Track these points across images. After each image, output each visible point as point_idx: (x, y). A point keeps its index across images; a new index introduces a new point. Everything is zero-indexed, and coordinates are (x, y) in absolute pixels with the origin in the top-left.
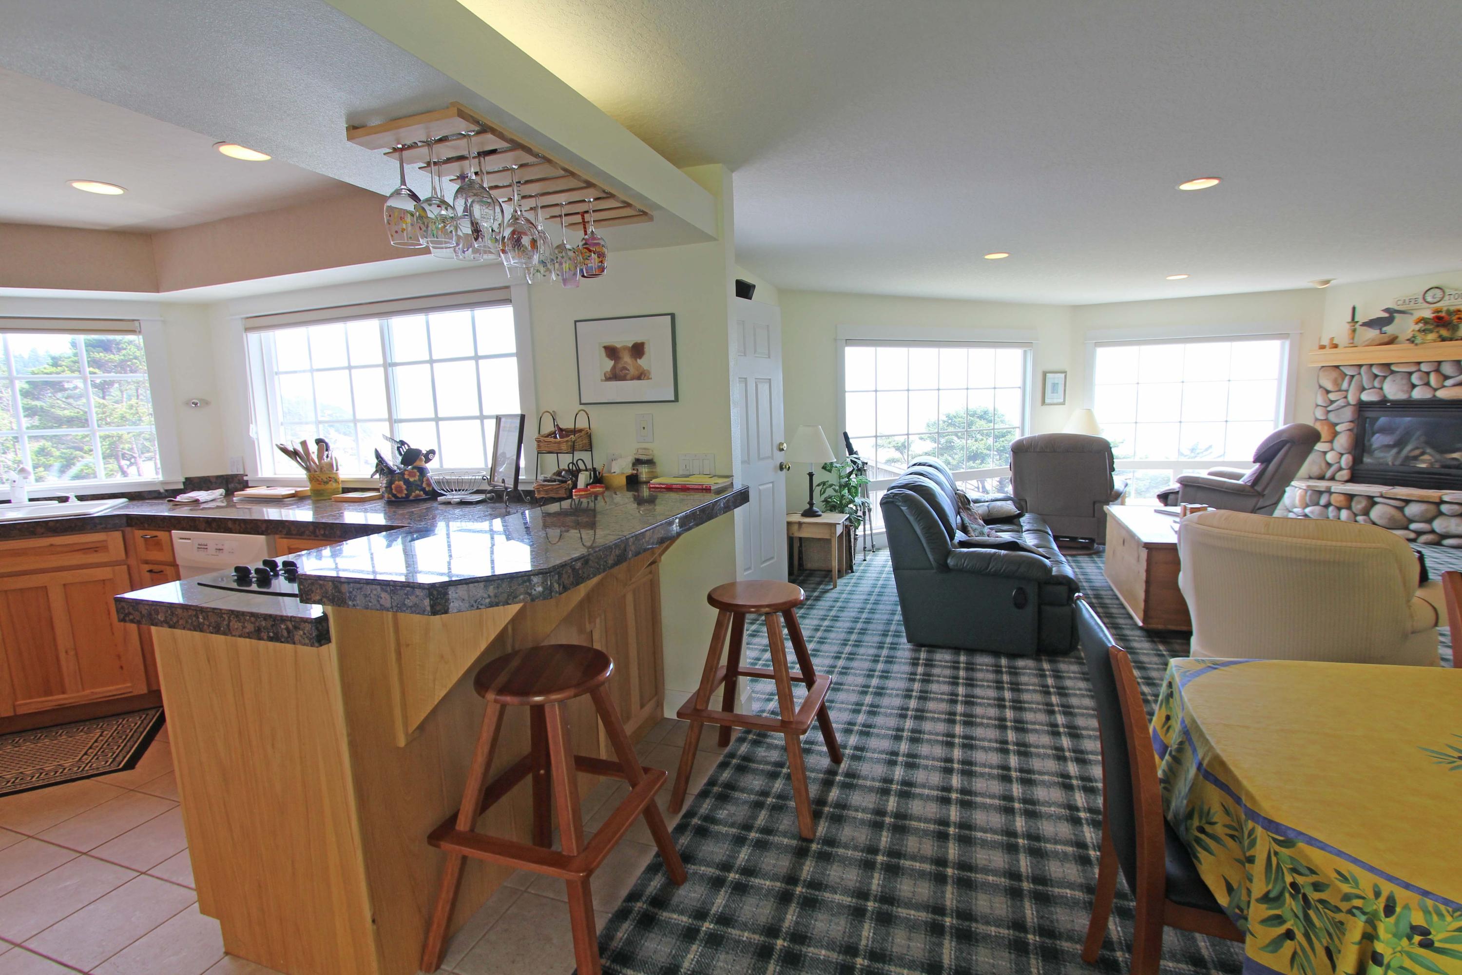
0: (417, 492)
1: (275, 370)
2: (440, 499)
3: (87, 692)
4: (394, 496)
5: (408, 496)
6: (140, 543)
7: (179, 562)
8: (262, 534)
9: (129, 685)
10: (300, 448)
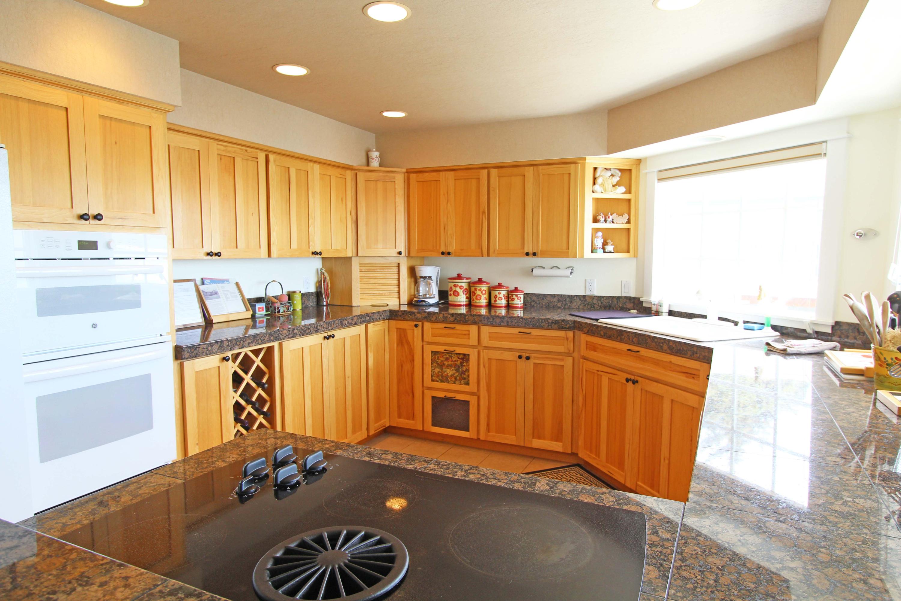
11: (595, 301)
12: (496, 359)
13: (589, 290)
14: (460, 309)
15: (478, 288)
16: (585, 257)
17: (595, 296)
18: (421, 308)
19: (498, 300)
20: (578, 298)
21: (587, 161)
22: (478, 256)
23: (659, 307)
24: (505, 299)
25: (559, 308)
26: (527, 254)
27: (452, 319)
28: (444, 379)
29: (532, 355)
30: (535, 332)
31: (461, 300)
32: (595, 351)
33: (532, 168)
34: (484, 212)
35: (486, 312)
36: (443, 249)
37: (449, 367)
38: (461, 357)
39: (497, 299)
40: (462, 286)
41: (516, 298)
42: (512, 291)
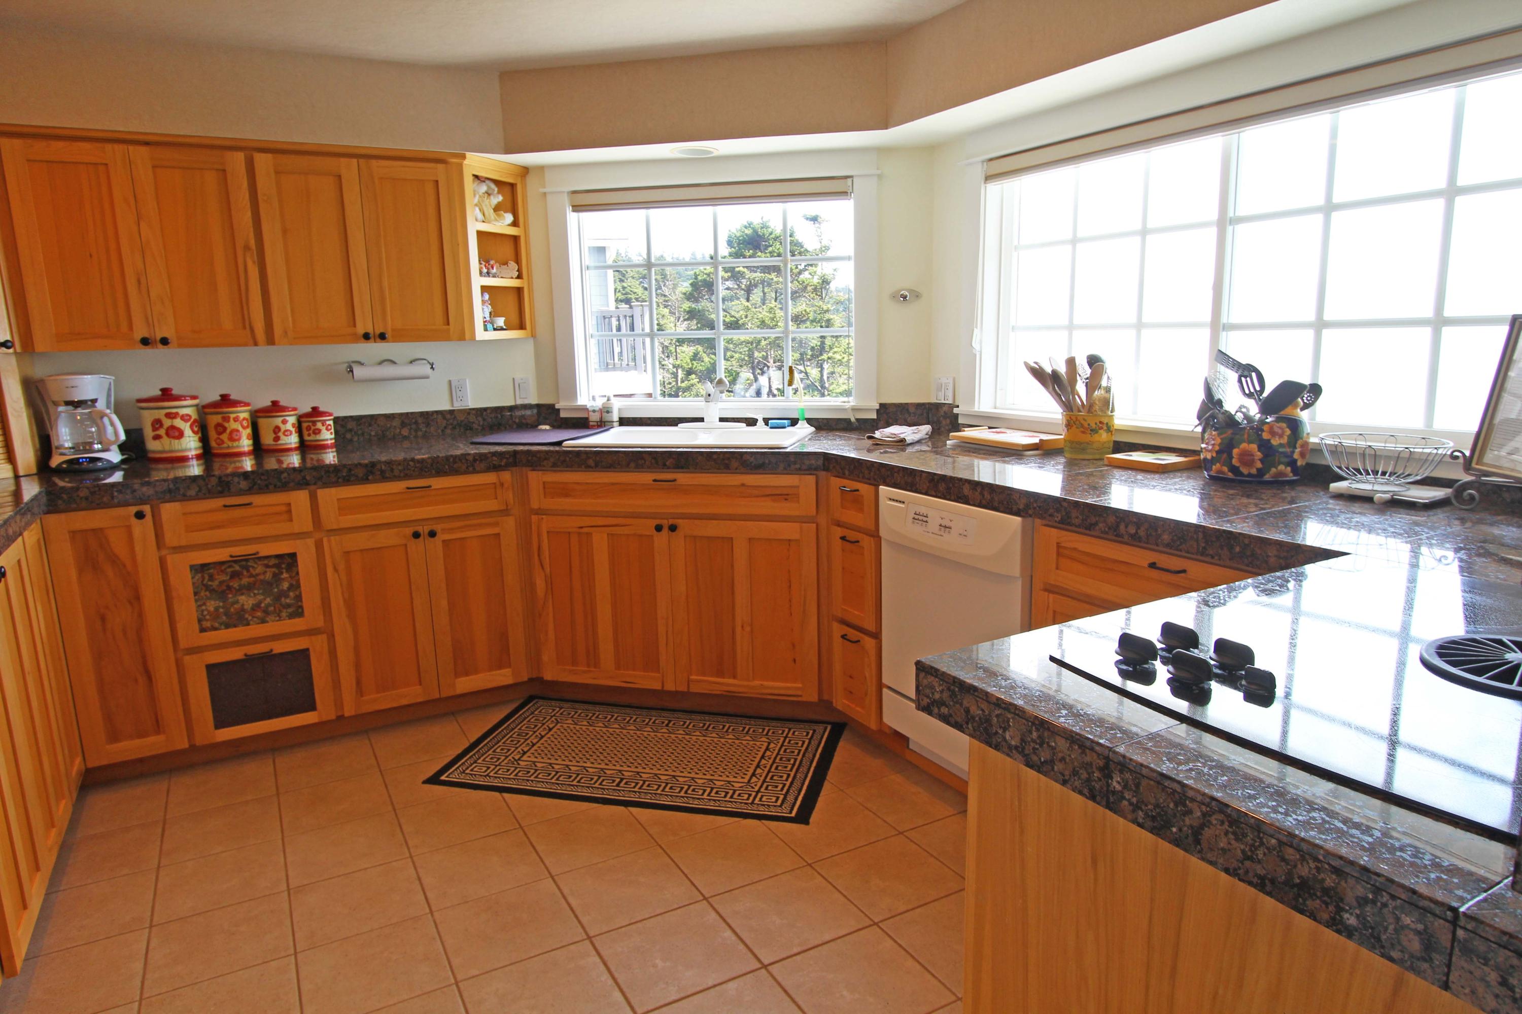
0: (1281, 467)
1: (1015, 243)
2: (1335, 486)
3: (757, 683)
4: (1234, 470)
5: (1261, 472)
6: (836, 496)
7: (882, 533)
8: (1017, 513)
9: (800, 685)
10: (1062, 369)
11: (472, 418)
12: (361, 551)
13: (459, 400)
14: (185, 467)
15: (232, 416)
16: (477, 339)
17: (470, 409)
18: (93, 476)
19: (282, 437)
20: (440, 416)
21: (466, 162)
22: (246, 345)
23: (605, 415)
24: (296, 432)
25: (405, 438)
26: (366, 337)
27: (244, 485)
28: (239, 619)
29: (438, 528)
30: (437, 483)
31: (188, 446)
32: (567, 495)
33: (355, 161)
34: (247, 248)
35: (252, 466)
36: (141, 332)
37: (244, 591)
38: (273, 562)
39: (280, 434)
40: (188, 415)
41: (323, 429)
42: (307, 415)
